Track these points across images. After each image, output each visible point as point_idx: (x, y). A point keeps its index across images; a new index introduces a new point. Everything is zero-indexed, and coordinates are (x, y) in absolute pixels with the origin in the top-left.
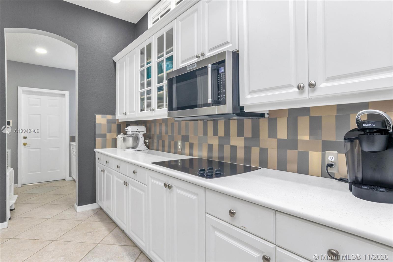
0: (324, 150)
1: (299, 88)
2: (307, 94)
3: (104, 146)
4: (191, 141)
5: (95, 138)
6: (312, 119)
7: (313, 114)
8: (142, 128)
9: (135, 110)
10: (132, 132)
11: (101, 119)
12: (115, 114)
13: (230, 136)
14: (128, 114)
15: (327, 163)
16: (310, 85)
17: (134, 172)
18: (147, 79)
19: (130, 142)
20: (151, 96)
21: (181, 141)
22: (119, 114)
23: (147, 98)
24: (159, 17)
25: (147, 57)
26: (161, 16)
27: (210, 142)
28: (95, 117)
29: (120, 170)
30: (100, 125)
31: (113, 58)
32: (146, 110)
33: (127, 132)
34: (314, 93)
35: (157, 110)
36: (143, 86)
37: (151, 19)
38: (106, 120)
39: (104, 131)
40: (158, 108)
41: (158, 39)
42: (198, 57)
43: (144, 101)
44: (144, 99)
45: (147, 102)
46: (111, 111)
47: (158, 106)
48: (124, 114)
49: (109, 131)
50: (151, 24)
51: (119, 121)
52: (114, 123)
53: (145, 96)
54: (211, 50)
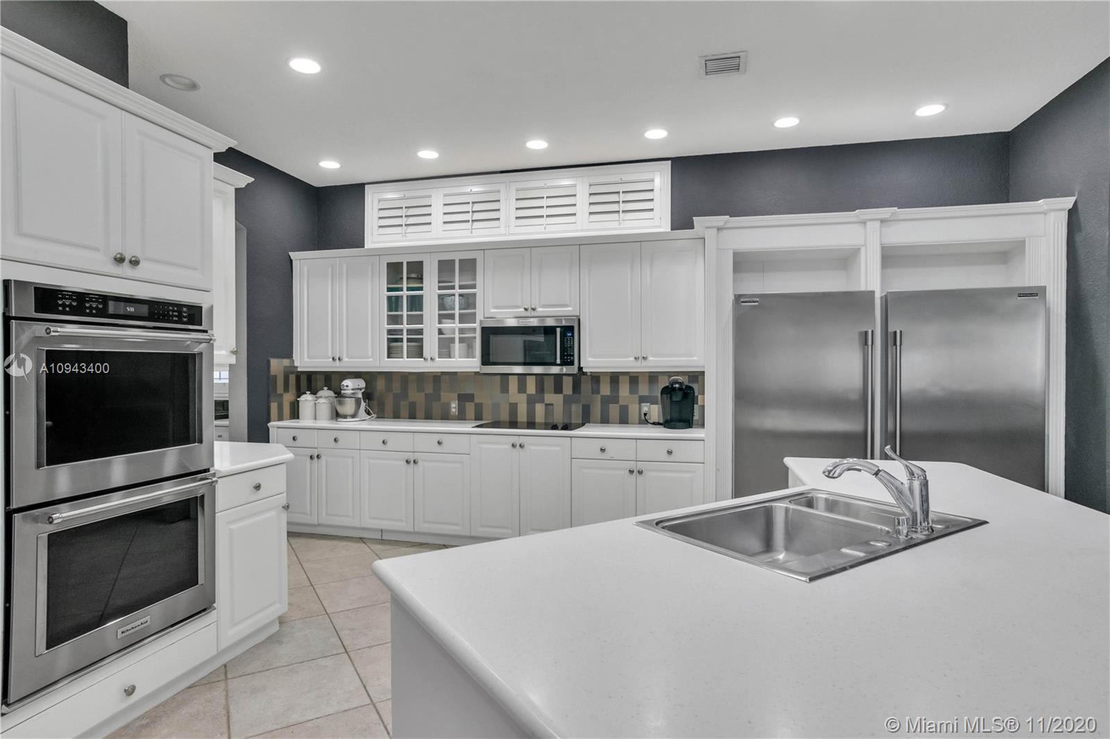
0: (640, 403)
1: (635, 358)
2: (638, 363)
3: (280, 418)
4: (476, 401)
5: (269, 403)
6: (631, 377)
7: (631, 375)
8: (361, 383)
9: (367, 355)
10: (353, 389)
11: (277, 365)
12: (292, 357)
13: (544, 394)
14: (345, 359)
15: (643, 413)
16: (643, 358)
17: (439, 443)
18: (407, 311)
19: (349, 407)
20: (422, 339)
21: (457, 402)
22: (306, 357)
23: (409, 340)
24: (402, 208)
25: (408, 278)
26: (406, 207)
27: (512, 400)
28: (269, 362)
29: (389, 446)
30: (276, 376)
31: (290, 253)
32: (408, 358)
33: (344, 390)
34: (644, 363)
35: (438, 359)
36: (394, 319)
37: (376, 202)
38: (282, 369)
39: (280, 389)
40: (439, 358)
41: (439, 261)
42: (526, 309)
43: (399, 344)
44: (401, 340)
45: (407, 346)
46: (286, 351)
47: (439, 354)
48: (333, 359)
49: (286, 389)
50: (376, 210)
51: (299, 370)
52: (293, 373)
53: (405, 337)
54: (544, 306)
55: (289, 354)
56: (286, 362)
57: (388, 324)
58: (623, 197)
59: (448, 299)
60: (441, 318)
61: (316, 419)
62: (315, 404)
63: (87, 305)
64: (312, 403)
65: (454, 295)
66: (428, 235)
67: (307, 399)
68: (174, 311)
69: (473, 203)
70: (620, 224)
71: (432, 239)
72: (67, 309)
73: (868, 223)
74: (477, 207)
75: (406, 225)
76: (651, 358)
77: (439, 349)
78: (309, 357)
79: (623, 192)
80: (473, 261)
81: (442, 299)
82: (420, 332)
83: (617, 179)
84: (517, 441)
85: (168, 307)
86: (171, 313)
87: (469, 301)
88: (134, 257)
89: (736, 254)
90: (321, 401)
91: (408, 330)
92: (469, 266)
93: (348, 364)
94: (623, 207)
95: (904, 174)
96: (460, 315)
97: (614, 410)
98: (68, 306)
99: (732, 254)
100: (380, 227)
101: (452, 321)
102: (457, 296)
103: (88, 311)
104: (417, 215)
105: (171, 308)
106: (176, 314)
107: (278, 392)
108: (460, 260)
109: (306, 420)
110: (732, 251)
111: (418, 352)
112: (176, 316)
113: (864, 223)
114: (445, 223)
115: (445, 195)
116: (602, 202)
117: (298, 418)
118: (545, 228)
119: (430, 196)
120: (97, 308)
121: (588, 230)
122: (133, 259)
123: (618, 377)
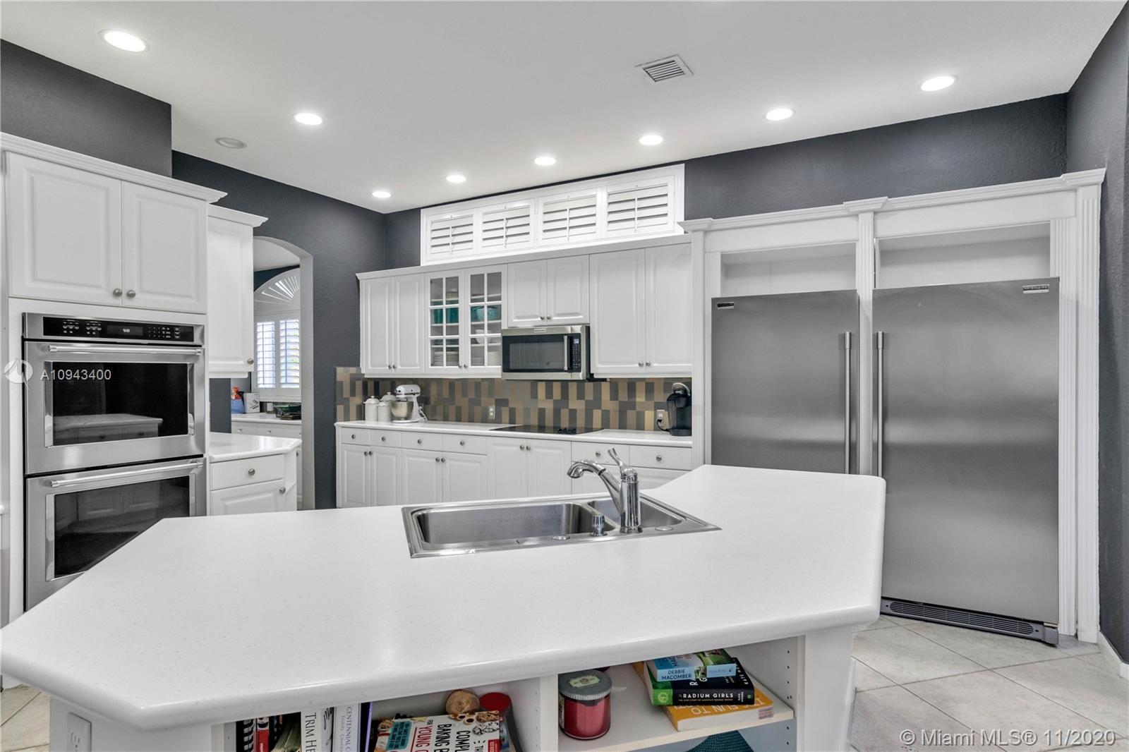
0: (655, 410)
1: (640, 364)
2: (644, 369)
3: (347, 419)
4: (511, 406)
5: (335, 405)
6: (647, 384)
7: (647, 381)
8: (416, 389)
9: (417, 363)
10: (406, 394)
11: (343, 373)
12: (359, 365)
13: (568, 399)
14: (399, 367)
15: (658, 419)
16: (647, 364)
17: (462, 444)
18: (447, 323)
19: (402, 410)
20: (458, 348)
21: (494, 406)
22: (371, 366)
23: (448, 349)
24: (449, 228)
25: (447, 293)
26: (453, 227)
27: (541, 406)
28: (335, 370)
29: (424, 445)
30: (341, 383)
31: (357, 274)
32: (447, 365)
33: (398, 394)
34: (649, 369)
35: (471, 367)
36: (437, 331)
37: (429, 223)
38: (348, 375)
39: (346, 394)
40: (472, 365)
41: (471, 276)
42: (542, 318)
43: (440, 353)
44: (441, 350)
45: (447, 355)
46: (353, 359)
47: (472, 362)
48: (389, 367)
49: (353, 393)
50: (429, 231)
51: (366, 376)
52: (359, 379)
53: (445, 346)
54: (558, 315)
55: (356, 362)
56: (353, 370)
57: (431, 335)
58: (637, 204)
59: (479, 311)
60: (474, 329)
61: (378, 420)
62: (377, 407)
63: (88, 329)
64: (375, 406)
65: (483, 307)
66: (470, 252)
67: (371, 401)
68: (166, 330)
69: (507, 219)
70: (636, 231)
71: (474, 255)
72: (71, 332)
73: (860, 216)
74: (511, 223)
75: (452, 244)
76: (655, 365)
77: (472, 357)
78: (372, 366)
79: (639, 199)
80: (499, 274)
81: (475, 310)
82: (456, 342)
83: (632, 186)
84: (525, 443)
85: (161, 328)
86: (164, 332)
87: (496, 311)
88: (131, 291)
89: (724, 256)
90: (382, 404)
91: (447, 340)
92: (495, 279)
93: (402, 371)
94: (637, 214)
95: (937, 156)
96: (489, 325)
97: (631, 415)
98: (71, 330)
99: (720, 255)
100: (433, 246)
101: (482, 331)
102: (486, 309)
103: (88, 333)
104: (461, 233)
105: (164, 328)
106: (169, 333)
107: (345, 396)
108: (488, 275)
109: (370, 422)
110: (719, 254)
111: (454, 360)
112: (168, 335)
113: (856, 215)
114: (484, 239)
115: (485, 214)
116: (620, 209)
117: (364, 419)
118: (568, 239)
119: (472, 216)
120: (96, 331)
121: (607, 239)
122: (130, 293)
123: (635, 383)
